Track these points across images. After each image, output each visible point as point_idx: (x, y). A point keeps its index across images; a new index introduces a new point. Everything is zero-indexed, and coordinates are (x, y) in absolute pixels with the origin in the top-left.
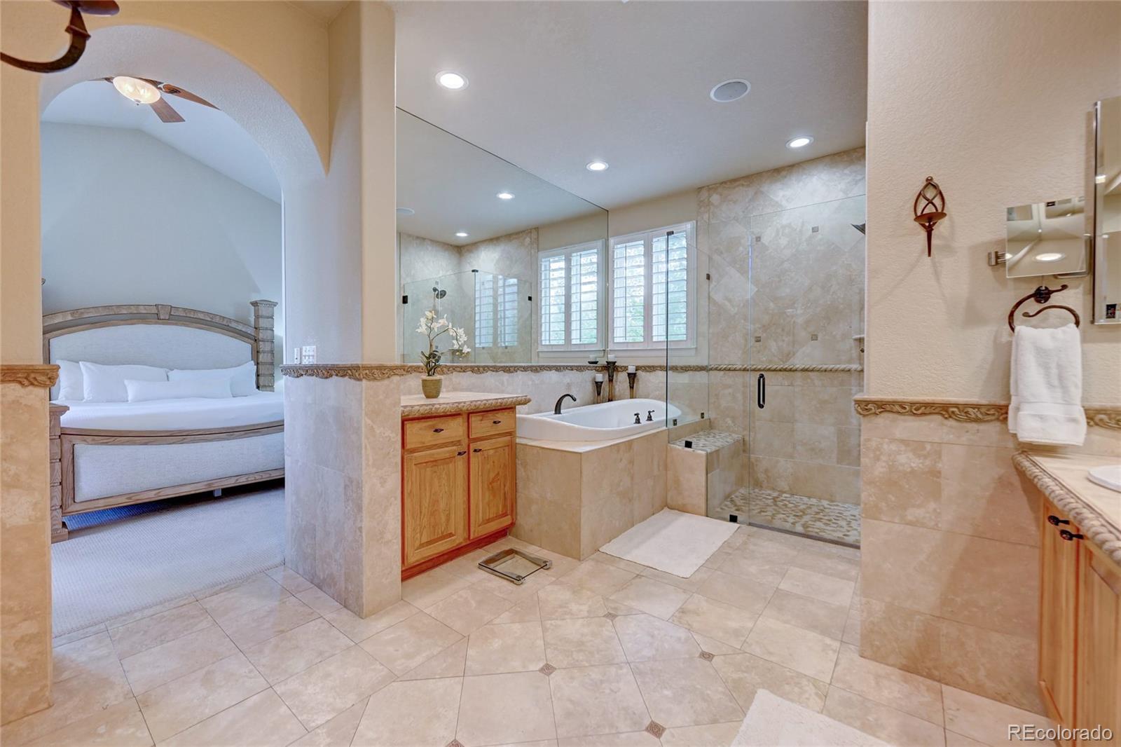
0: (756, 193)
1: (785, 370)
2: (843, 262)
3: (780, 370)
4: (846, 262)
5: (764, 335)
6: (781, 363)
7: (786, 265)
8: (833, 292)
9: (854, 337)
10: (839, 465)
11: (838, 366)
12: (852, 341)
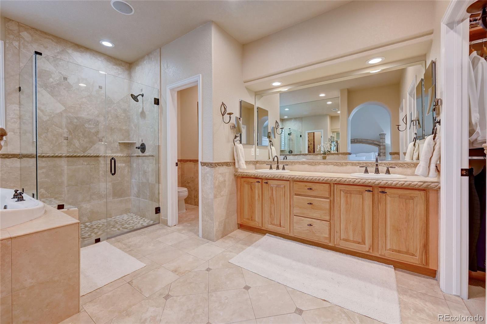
0: (63, 50)
1: (85, 157)
2: (114, 107)
3: (82, 157)
4: (115, 108)
5: (70, 136)
6: (82, 152)
7: (84, 100)
8: (110, 120)
9: (119, 142)
10: (114, 200)
11: (113, 154)
12: (118, 143)
